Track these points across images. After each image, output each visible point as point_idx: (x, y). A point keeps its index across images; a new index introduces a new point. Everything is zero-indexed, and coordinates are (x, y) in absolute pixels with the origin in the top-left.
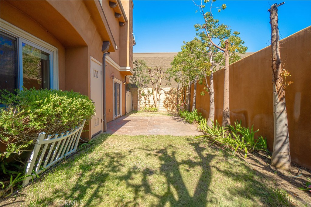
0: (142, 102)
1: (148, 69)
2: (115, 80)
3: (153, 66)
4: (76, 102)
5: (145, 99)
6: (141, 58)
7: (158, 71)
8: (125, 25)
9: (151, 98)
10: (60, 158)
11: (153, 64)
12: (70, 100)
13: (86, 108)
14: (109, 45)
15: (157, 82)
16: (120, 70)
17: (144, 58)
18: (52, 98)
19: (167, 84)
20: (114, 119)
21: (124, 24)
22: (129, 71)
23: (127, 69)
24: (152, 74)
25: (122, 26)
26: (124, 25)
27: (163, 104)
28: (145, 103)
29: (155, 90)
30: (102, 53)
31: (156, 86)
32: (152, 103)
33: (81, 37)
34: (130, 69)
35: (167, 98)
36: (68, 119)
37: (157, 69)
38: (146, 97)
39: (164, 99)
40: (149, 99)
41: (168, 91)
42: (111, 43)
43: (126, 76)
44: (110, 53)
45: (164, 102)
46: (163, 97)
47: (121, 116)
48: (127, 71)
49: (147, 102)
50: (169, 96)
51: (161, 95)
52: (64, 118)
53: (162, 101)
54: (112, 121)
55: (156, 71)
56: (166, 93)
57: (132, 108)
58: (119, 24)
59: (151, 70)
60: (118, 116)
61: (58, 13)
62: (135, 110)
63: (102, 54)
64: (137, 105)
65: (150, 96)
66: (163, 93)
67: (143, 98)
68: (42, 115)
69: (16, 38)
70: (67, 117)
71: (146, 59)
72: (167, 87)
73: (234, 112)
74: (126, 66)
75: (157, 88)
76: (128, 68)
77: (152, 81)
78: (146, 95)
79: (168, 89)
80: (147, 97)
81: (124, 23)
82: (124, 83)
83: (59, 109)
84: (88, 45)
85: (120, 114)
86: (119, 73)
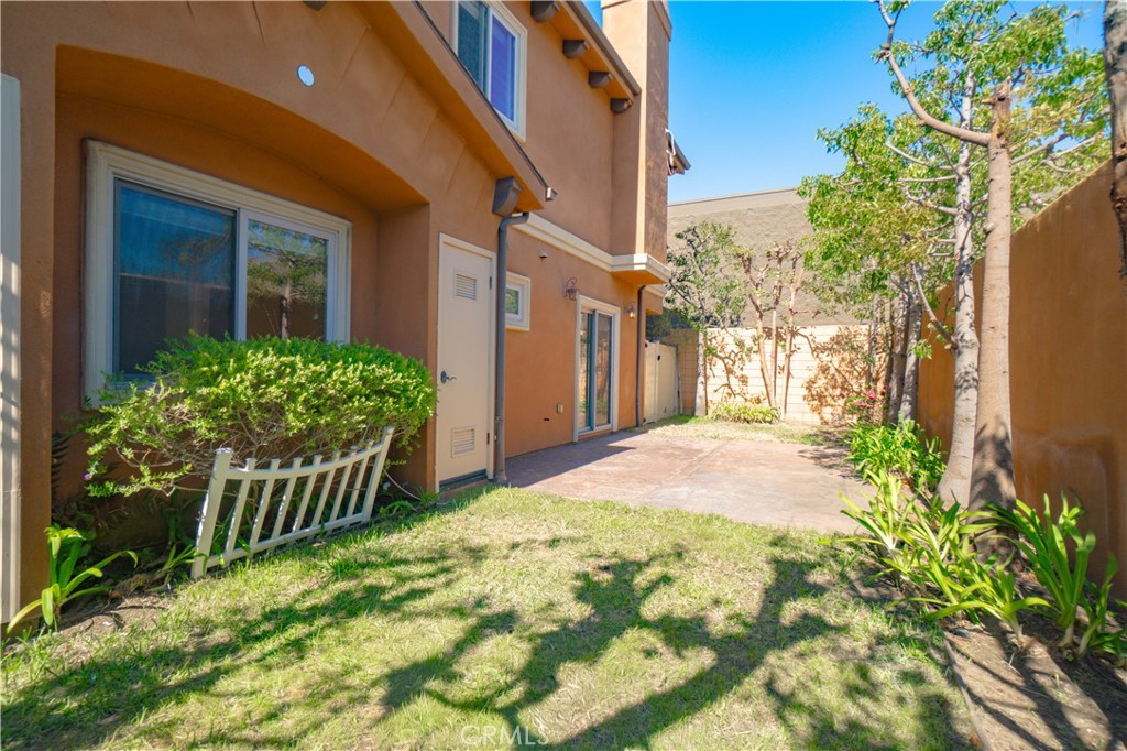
0: (713, 384)
1: (739, 256)
2: (585, 302)
3: (769, 241)
4: (344, 374)
5: (729, 371)
6: (721, 214)
7: (780, 260)
8: (632, 108)
9: (752, 368)
10: (308, 530)
11: (768, 236)
12: (322, 368)
13: (387, 391)
14: (514, 190)
15: (777, 302)
16: (612, 266)
17: (731, 213)
18: (253, 361)
19: (818, 312)
20: (576, 440)
21: (626, 105)
22: (643, 267)
23: (635, 261)
24: (759, 275)
25: (619, 113)
26: (629, 106)
27: (805, 392)
28: (728, 385)
29: (769, 335)
30: (493, 217)
31: (773, 320)
32: (756, 387)
33: (403, 181)
34: (645, 261)
35: (825, 370)
36: (304, 421)
37: (778, 253)
38: (731, 363)
39: (812, 375)
40: (743, 373)
41: (827, 339)
42: (521, 183)
43: (643, 287)
44: (531, 214)
45: (810, 385)
46: (804, 365)
47: (615, 429)
48: (636, 268)
49: (734, 382)
50: (834, 361)
51: (792, 358)
52: (290, 416)
53: (802, 382)
54: (566, 445)
55: (774, 263)
56: (817, 350)
57: (676, 405)
58: (611, 108)
59: (749, 259)
60: (597, 429)
61: (316, 126)
62: (683, 410)
63: (495, 221)
64: (696, 392)
65: (747, 362)
66: (806, 348)
67: (719, 367)
68: (219, 402)
69: (235, 212)
70: (302, 414)
71: (738, 219)
72: (820, 324)
73: (1062, 444)
74: (631, 251)
75: (774, 328)
76: (640, 259)
77: (758, 303)
78: (732, 356)
79: (825, 333)
80: (734, 363)
81: (626, 100)
82: (629, 312)
83: (274, 391)
84: (428, 199)
85: (609, 422)
86: (608, 281)
